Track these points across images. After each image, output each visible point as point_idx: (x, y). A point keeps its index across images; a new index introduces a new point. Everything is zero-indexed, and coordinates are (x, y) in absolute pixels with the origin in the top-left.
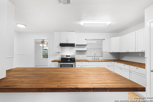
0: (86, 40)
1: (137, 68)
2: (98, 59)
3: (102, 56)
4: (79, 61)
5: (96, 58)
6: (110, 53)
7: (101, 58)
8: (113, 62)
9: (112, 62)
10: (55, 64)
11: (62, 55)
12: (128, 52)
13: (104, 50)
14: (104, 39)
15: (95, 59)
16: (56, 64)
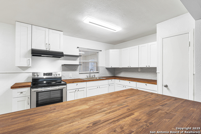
0: (78, 49)
1: (146, 85)
2: (95, 77)
3: (98, 73)
4: (73, 82)
5: (91, 75)
6: (107, 68)
7: (97, 76)
8: (114, 80)
9: (112, 80)
10: (22, 93)
11: (33, 73)
12: (129, 67)
13: (100, 65)
14: (101, 51)
15: (91, 77)
16: (24, 93)
